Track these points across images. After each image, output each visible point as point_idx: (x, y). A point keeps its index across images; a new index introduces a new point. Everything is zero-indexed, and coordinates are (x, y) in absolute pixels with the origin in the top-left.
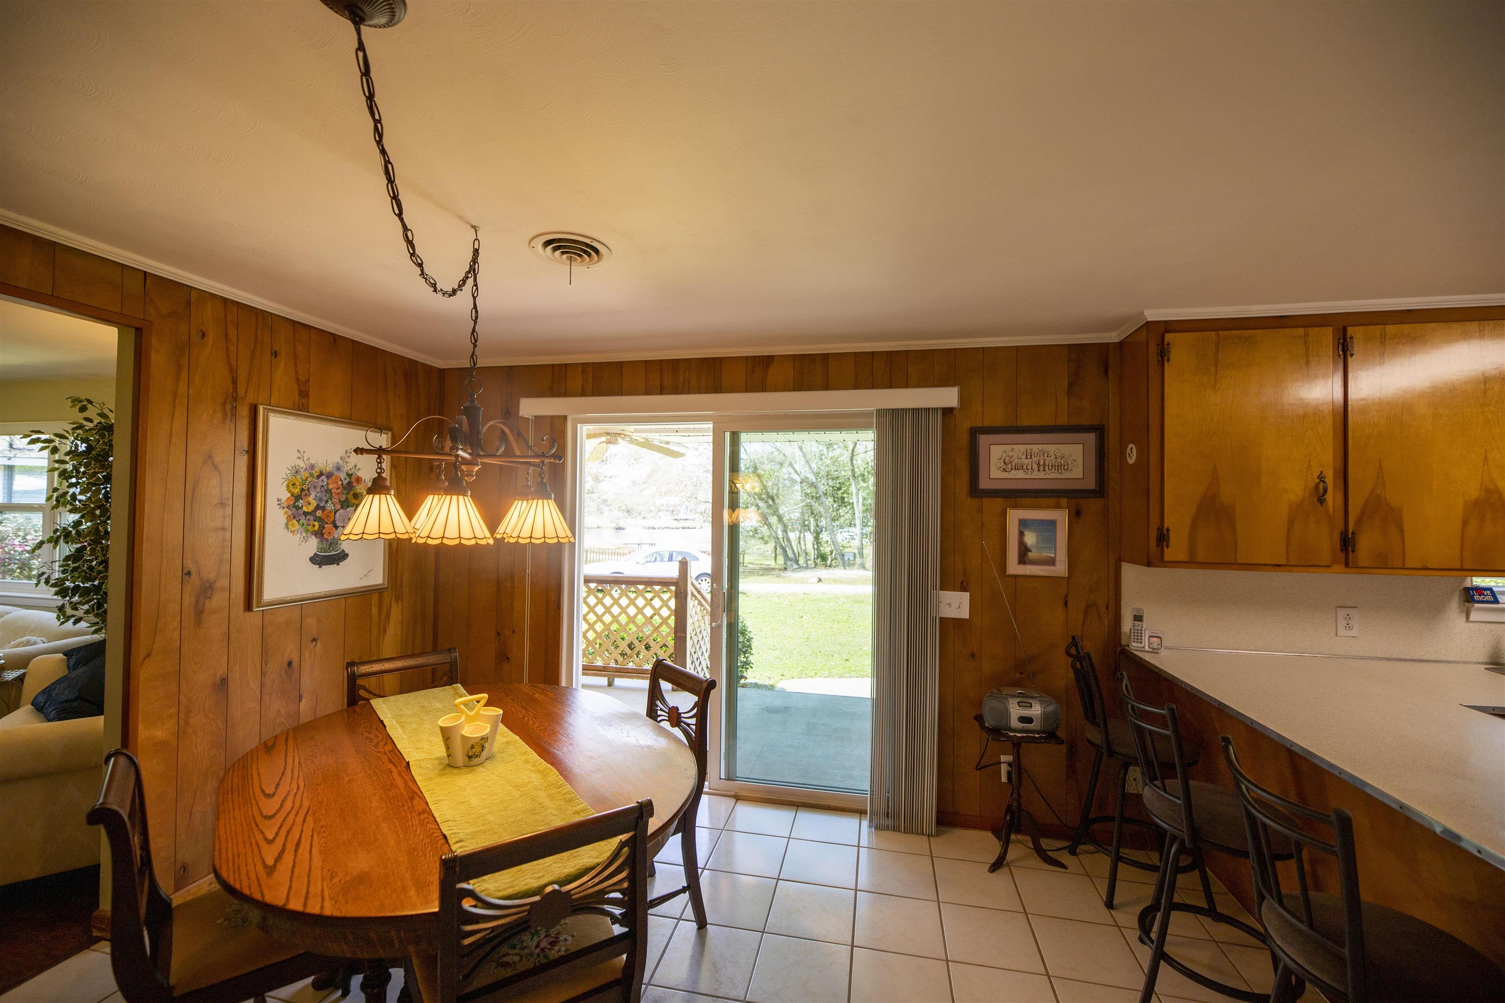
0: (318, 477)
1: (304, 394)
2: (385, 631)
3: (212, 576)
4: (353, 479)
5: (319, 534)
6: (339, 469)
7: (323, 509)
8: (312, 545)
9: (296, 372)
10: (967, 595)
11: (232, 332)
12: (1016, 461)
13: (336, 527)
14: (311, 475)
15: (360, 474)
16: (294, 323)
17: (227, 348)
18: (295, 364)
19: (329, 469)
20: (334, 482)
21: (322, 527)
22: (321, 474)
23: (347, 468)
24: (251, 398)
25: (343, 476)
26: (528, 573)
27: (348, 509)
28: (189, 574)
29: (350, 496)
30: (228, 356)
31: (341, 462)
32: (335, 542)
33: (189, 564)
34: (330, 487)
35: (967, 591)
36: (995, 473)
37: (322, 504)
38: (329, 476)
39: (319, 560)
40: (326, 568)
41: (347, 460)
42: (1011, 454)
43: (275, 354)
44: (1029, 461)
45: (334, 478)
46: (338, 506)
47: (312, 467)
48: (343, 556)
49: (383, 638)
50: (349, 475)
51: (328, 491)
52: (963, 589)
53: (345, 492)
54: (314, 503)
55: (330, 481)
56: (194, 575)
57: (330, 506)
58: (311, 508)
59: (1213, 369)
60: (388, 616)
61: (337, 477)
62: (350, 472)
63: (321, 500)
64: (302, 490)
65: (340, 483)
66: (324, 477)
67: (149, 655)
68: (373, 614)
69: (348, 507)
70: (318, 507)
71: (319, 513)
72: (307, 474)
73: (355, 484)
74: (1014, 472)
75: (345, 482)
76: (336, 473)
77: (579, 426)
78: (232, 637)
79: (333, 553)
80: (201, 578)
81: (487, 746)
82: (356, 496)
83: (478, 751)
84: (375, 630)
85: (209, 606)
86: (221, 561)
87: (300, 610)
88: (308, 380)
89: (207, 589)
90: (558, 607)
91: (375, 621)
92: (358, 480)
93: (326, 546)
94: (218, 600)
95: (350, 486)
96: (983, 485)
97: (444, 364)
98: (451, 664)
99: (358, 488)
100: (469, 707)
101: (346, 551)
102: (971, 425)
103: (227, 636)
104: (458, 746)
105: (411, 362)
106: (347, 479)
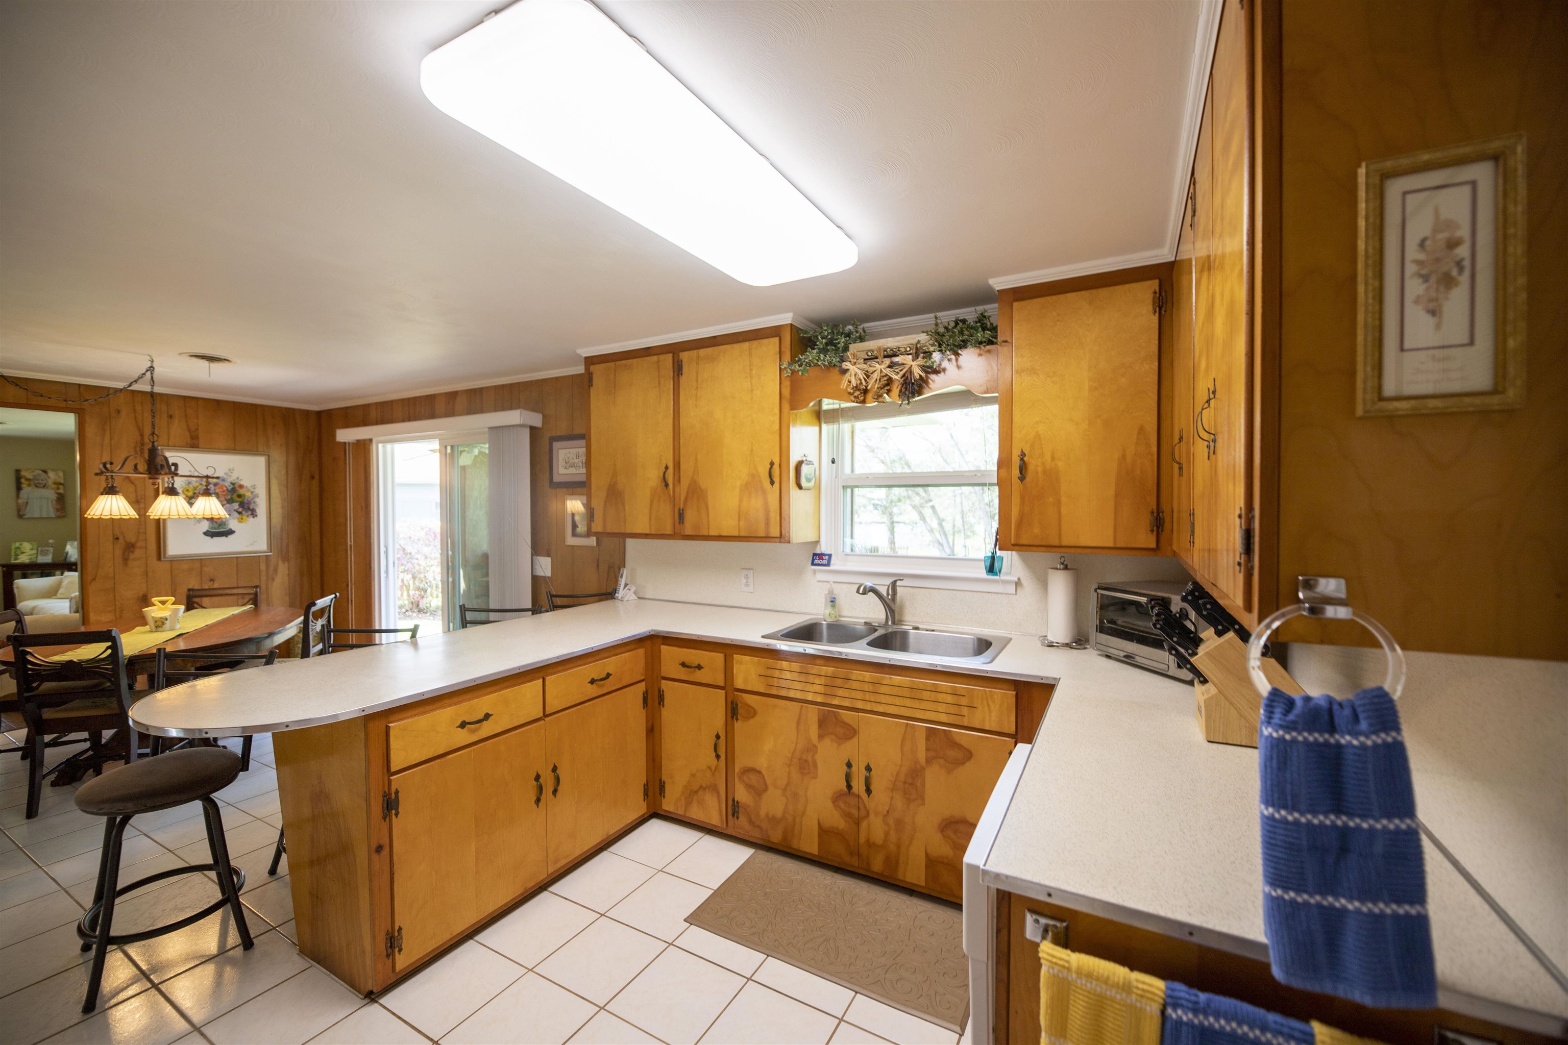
1: (197, 437)
2: (273, 580)
3: (133, 540)
4: (236, 486)
6: (223, 478)
8: (205, 525)
9: (188, 425)
10: (549, 559)
11: (139, 408)
12: (571, 461)
15: (242, 483)
17: (135, 418)
18: (187, 422)
19: (214, 478)
20: (219, 488)
23: (233, 478)
25: (227, 484)
26: (351, 546)
27: (233, 504)
28: (117, 539)
29: (235, 496)
30: (136, 422)
31: (226, 475)
32: (222, 524)
33: (118, 533)
34: (217, 491)
35: (549, 556)
36: (562, 471)
38: (216, 484)
39: (211, 535)
40: (216, 539)
41: (230, 474)
42: (569, 456)
43: (171, 417)
44: (578, 460)
45: (219, 486)
48: (231, 532)
49: (272, 584)
50: (233, 484)
51: (216, 494)
52: (548, 555)
53: (230, 494)
55: (216, 487)
56: (121, 540)
59: (613, 390)
60: (276, 570)
61: (222, 485)
62: (233, 482)
64: (195, 493)
65: (225, 488)
67: (94, 579)
68: (261, 567)
69: (233, 502)
72: (197, 484)
73: (238, 489)
74: (570, 469)
75: (229, 488)
77: (380, 445)
78: (150, 574)
79: (222, 530)
80: (125, 541)
81: (168, 623)
82: (239, 496)
83: (160, 624)
84: (264, 578)
85: (132, 556)
86: (139, 533)
87: (200, 562)
88: (197, 429)
89: (130, 547)
90: (370, 568)
91: (264, 573)
92: (241, 486)
93: (215, 525)
94: (138, 553)
95: (234, 490)
96: (556, 479)
97: (316, 408)
98: (256, 594)
99: (241, 492)
100: (163, 603)
101: (233, 529)
102: (549, 435)
103: (146, 573)
104: (151, 621)
105: (288, 409)
106: (232, 486)
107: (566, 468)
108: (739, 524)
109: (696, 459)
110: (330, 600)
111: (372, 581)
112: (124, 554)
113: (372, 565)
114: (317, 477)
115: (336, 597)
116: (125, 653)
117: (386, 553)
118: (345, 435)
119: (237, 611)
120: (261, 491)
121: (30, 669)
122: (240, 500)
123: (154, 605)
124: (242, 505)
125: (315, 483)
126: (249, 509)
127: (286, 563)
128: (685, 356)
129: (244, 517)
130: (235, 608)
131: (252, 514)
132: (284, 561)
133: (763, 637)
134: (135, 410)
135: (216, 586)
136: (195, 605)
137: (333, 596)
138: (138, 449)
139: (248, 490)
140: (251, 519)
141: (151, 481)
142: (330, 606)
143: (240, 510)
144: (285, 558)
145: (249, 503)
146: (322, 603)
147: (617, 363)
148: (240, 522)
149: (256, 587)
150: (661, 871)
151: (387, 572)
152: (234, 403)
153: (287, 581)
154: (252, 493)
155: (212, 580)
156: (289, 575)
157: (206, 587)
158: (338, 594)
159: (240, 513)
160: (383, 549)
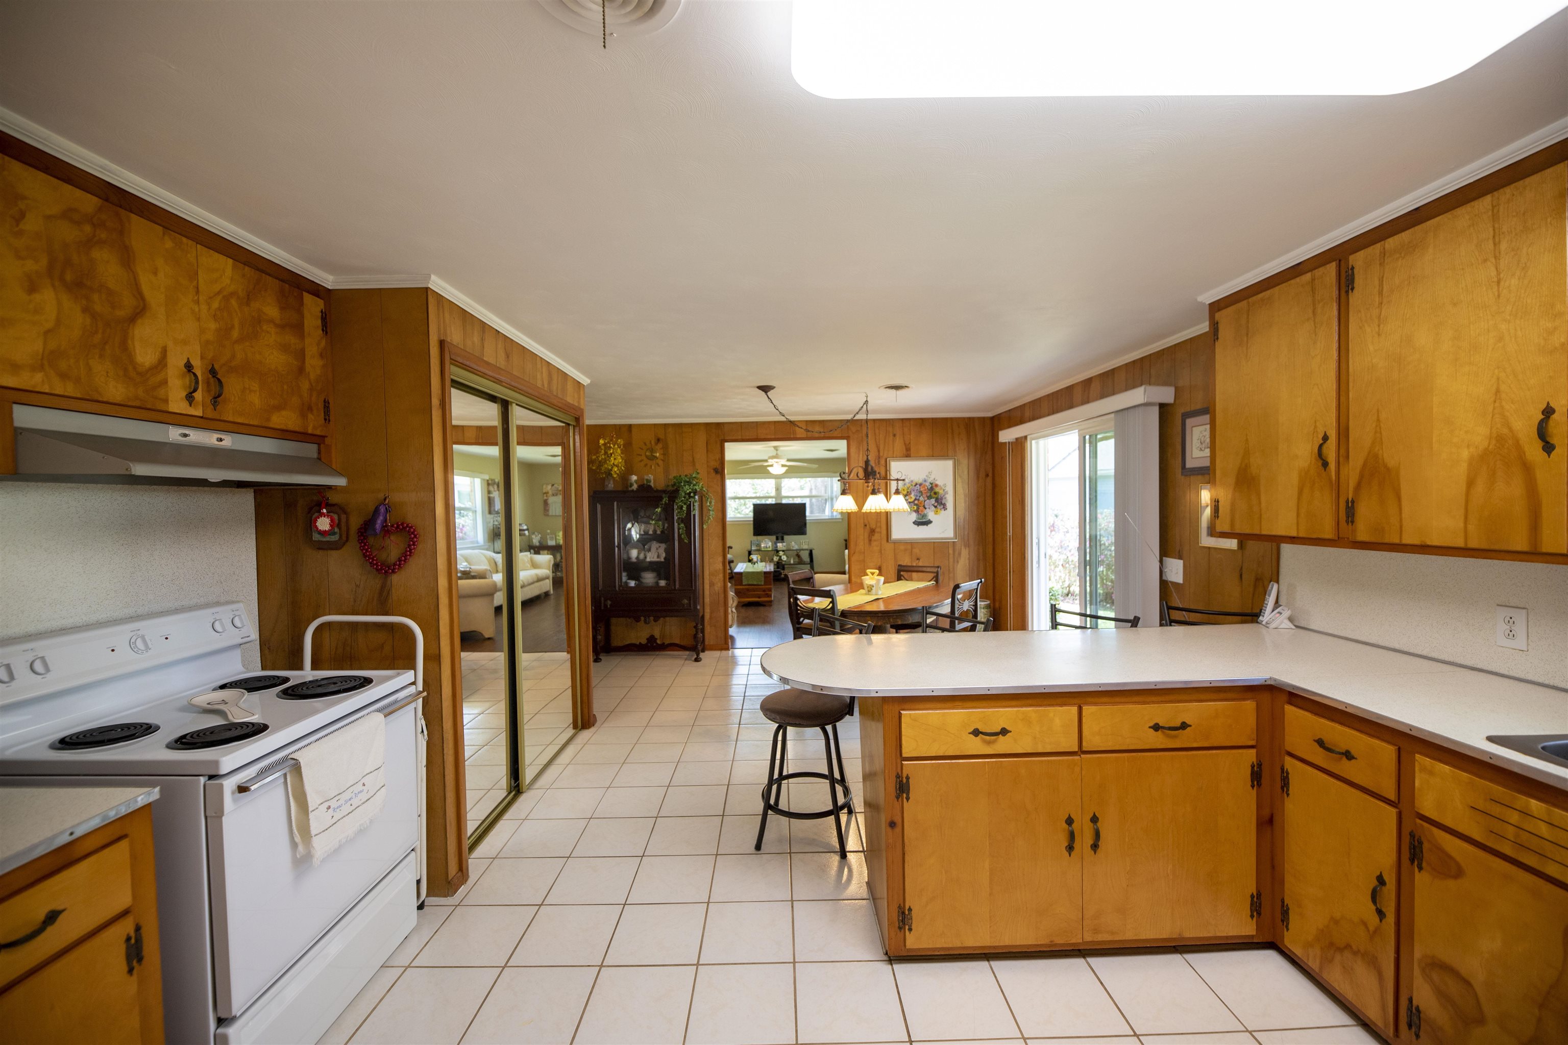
0: (915, 486)
1: (908, 449)
2: (958, 562)
3: (874, 527)
4: (934, 485)
5: (917, 511)
6: (925, 481)
7: (918, 500)
8: (914, 516)
9: (904, 440)
10: (1182, 561)
11: (877, 431)
13: (925, 508)
14: (912, 485)
15: (937, 483)
16: (902, 420)
17: (876, 439)
18: (904, 437)
19: (920, 481)
21: (918, 508)
22: (916, 484)
23: (930, 480)
24: (885, 456)
25: (927, 484)
26: (1010, 536)
27: (931, 500)
28: (866, 525)
29: (932, 493)
30: (876, 441)
31: (926, 478)
32: (924, 516)
33: (866, 522)
34: (922, 489)
36: (1196, 454)
37: (918, 498)
38: (920, 485)
39: (917, 523)
40: (921, 527)
41: (929, 476)
42: (1201, 433)
43: (894, 435)
45: (923, 485)
46: (926, 499)
47: (912, 481)
48: (929, 524)
50: (931, 484)
51: (921, 492)
52: (1180, 558)
53: (929, 492)
54: (914, 498)
55: (921, 487)
56: (868, 526)
57: (921, 499)
58: (912, 500)
59: (1245, 339)
60: (960, 554)
61: (925, 485)
63: (917, 496)
64: (908, 492)
65: (926, 488)
66: (918, 486)
67: (854, 553)
68: (950, 551)
69: (931, 498)
70: (915, 499)
71: (916, 502)
72: (909, 485)
73: (934, 488)
74: (1206, 450)
75: (929, 487)
76: (924, 483)
77: (1033, 442)
78: (883, 552)
79: (924, 520)
80: (870, 527)
81: (874, 588)
82: (935, 493)
83: (870, 589)
84: (951, 560)
85: (874, 538)
86: (877, 521)
87: (911, 545)
88: (910, 443)
89: (872, 531)
90: (1025, 557)
91: (951, 556)
92: (937, 485)
93: (920, 517)
94: (876, 536)
95: (932, 489)
96: (1189, 465)
97: (990, 414)
98: (937, 573)
99: (937, 490)
100: (873, 574)
101: (931, 520)
102: (1183, 411)
103: (881, 551)
104: (866, 587)
105: (970, 419)
106: (931, 486)
107: (1201, 450)
108: (1466, 527)
109: (1378, 420)
110: (977, 584)
111: (1026, 570)
112: (869, 536)
113: (1026, 555)
114: (990, 475)
115: (981, 582)
116: (839, 608)
117: (1038, 544)
118: (1007, 436)
119: (921, 585)
120: (950, 489)
121: (799, 610)
122: (936, 496)
123: (867, 575)
124: (937, 500)
125: (989, 480)
126: (941, 503)
127: (967, 548)
128: (1357, 260)
129: (939, 510)
130: (923, 582)
131: (944, 508)
132: (965, 546)
133: (1491, 739)
134: (875, 434)
135: (921, 564)
136: (902, 578)
137: (979, 580)
138: (877, 461)
139: (941, 488)
140: (943, 511)
141: (866, 484)
142: (977, 589)
143: (936, 504)
144: (967, 545)
145: (942, 499)
146: (968, 586)
147: (1250, 300)
148: (936, 514)
149: (938, 567)
150: (1250, 1032)
151: (1038, 562)
152: (932, 419)
153: (968, 564)
154: (944, 490)
155: (918, 559)
156: (969, 559)
157: (915, 565)
158: (983, 580)
159: (936, 507)
160: (1035, 541)
